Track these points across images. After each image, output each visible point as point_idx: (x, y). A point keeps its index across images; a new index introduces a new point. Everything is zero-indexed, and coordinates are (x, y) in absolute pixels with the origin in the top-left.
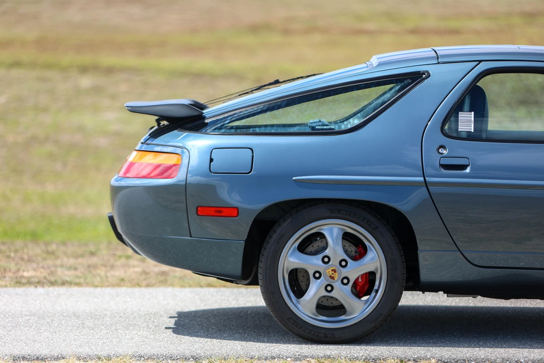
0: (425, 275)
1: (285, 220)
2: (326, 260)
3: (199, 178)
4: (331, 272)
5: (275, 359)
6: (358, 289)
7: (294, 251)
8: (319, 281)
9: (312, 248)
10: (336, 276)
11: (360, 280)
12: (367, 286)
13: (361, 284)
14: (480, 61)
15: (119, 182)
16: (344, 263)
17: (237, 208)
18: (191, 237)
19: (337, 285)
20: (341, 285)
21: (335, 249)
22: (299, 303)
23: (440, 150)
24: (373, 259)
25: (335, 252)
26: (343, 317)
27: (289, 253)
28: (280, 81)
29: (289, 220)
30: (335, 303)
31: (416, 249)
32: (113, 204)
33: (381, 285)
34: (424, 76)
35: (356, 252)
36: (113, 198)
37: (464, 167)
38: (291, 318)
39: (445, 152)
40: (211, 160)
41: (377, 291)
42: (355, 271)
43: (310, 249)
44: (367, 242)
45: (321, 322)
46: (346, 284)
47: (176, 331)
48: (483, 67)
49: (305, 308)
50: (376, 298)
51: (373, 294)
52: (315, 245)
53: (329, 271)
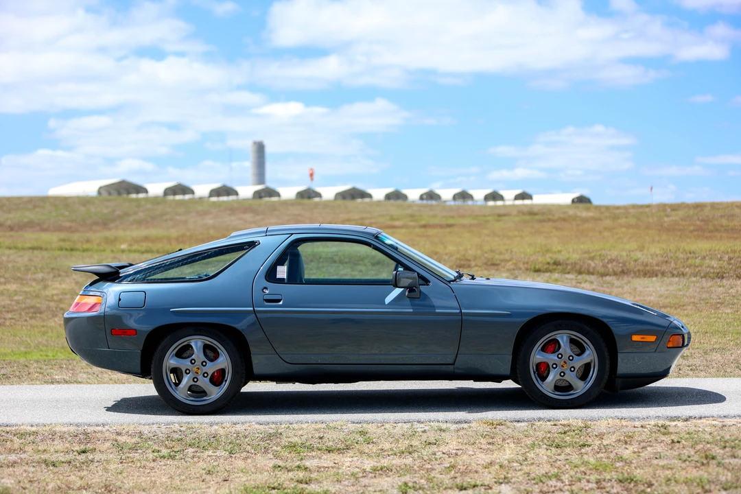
0: (257, 370)
3: (115, 311)
6: (215, 380)
7: (172, 357)
8: (188, 375)
10: (199, 372)
11: (215, 374)
12: (220, 378)
13: (216, 377)
14: (292, 234)
15: (69, 315)
16: (204, 364)
17: (135, 330)
18: (109, 349)
19: (200, 377)
20: (203, 377)
21: (198, 354)
22: (177, 390)
23: (264, 290)
25: (198, 357)
26: (205, 398)
27: (170, 357)
29: (169, 337)
30: (200, 390)
33: (229, 377)
34: (256, 244)
35: (213, 357)
37: (279, 301)
38: (171, 399)
39: (267, 291)
40: (120, 300)
41: (226, 381)
42: (212, 368)
43: (185, 355)
44: (219, 350)
45: (190, 401)
46: (206, 377)
47: (109, 409)
48: (294, 237)
49: (181, 393)
50: (225, 385)
51: (224, 383)
52: (188, 352)
53: (196, 370)
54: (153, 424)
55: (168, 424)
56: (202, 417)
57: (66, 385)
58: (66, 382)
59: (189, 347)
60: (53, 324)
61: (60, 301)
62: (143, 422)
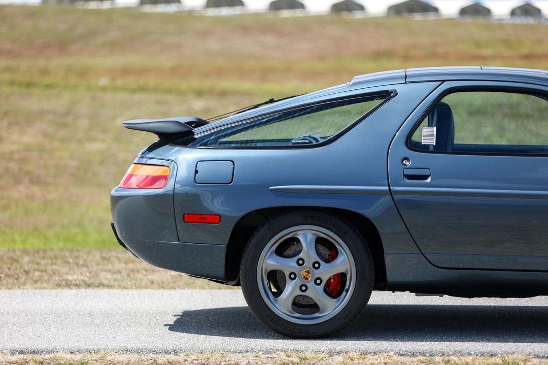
0: (392, 275)
1: (263, 226)
2: (301, 262)
3: (188, 188)
4: (305, 274)
5: (248, 352)
6: (331, 288)
7: (271, 254)
8: (294, 281)
9: (289, 251)
10: (310, 277)
11: (332, 280)
12: (340, 286)
13: (333, 285)
14: (444, 81)
15: (118, 192)
16: (317, 265)
17: (219, 215)
18: (179, 242)
19: (311, 285)
20: (315, 285)
21: (308, 252)
22: (276, 301)
23: (404, 162)
24: (343, 261)
25: (308, 254)
26: (317, 315)
27: (267, 256)
28: (275, 99)
29: (267, 226)
30: (310, 302)
31: (383, 252)
32: (113, 213)
33: (351, 285)
34: (392, 94)
35: (329, 255)
36: (113, 208)
37: (426, 177)
38: (270, 316)
39: (408, 164)
40: (196, 172)
41: (347, 291)
42: (327, 272)
43: (288, 252)
44: (338, 247)
45: (296, 319)
46: (319, 284)
47: (172, 328)
48: (446, 86)
49: (282, 306)
50: (346, 297)
51: (344, 293)
52: (292, 249)
53: (303, 273)
54: (247, 351)
55: (267, 352)
56: (313, 341)
57: (90, 291)
58: (89, 286)
59: (295, 240)
60: (16, 195)
61: (24, 161)
62: (232, 348)
